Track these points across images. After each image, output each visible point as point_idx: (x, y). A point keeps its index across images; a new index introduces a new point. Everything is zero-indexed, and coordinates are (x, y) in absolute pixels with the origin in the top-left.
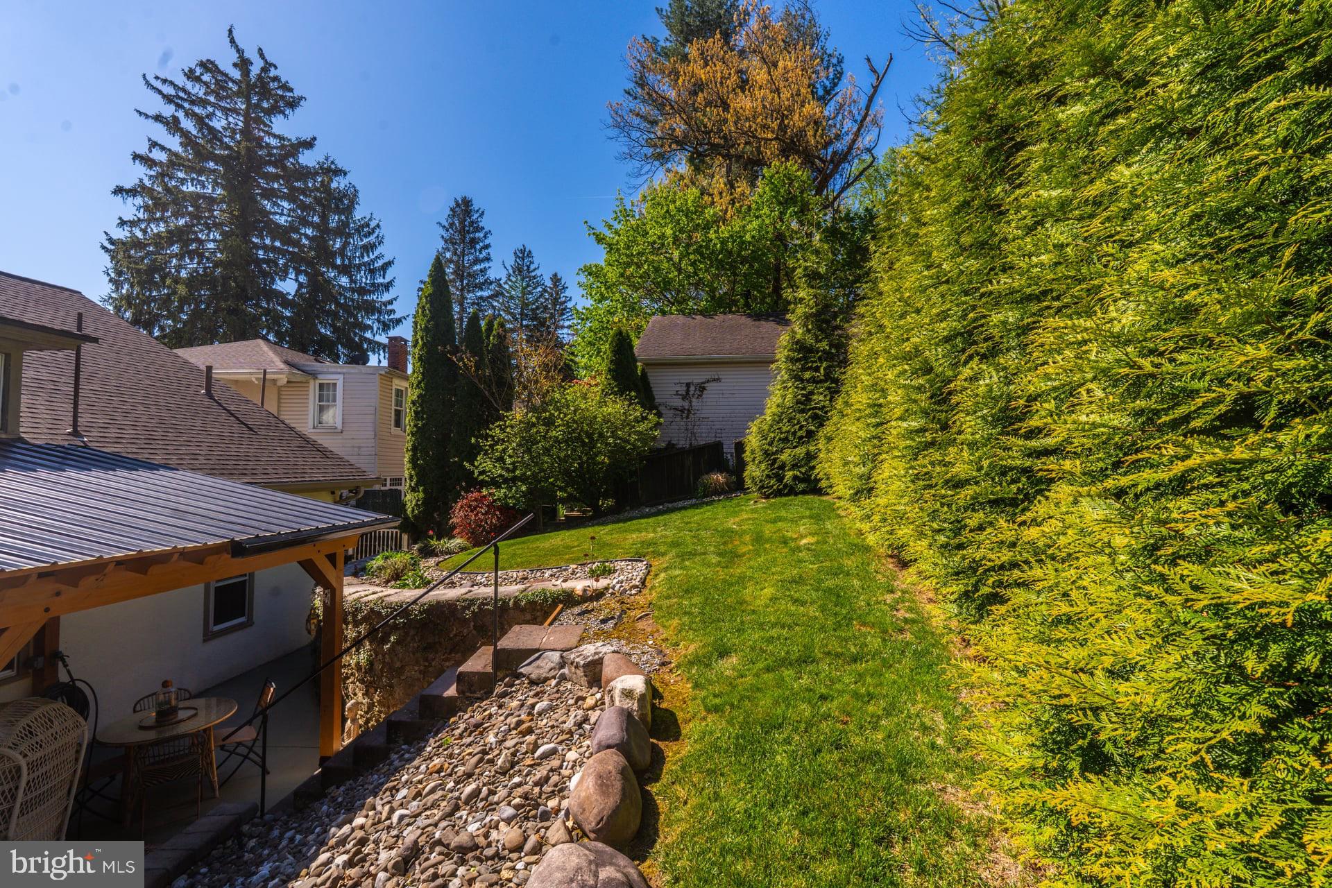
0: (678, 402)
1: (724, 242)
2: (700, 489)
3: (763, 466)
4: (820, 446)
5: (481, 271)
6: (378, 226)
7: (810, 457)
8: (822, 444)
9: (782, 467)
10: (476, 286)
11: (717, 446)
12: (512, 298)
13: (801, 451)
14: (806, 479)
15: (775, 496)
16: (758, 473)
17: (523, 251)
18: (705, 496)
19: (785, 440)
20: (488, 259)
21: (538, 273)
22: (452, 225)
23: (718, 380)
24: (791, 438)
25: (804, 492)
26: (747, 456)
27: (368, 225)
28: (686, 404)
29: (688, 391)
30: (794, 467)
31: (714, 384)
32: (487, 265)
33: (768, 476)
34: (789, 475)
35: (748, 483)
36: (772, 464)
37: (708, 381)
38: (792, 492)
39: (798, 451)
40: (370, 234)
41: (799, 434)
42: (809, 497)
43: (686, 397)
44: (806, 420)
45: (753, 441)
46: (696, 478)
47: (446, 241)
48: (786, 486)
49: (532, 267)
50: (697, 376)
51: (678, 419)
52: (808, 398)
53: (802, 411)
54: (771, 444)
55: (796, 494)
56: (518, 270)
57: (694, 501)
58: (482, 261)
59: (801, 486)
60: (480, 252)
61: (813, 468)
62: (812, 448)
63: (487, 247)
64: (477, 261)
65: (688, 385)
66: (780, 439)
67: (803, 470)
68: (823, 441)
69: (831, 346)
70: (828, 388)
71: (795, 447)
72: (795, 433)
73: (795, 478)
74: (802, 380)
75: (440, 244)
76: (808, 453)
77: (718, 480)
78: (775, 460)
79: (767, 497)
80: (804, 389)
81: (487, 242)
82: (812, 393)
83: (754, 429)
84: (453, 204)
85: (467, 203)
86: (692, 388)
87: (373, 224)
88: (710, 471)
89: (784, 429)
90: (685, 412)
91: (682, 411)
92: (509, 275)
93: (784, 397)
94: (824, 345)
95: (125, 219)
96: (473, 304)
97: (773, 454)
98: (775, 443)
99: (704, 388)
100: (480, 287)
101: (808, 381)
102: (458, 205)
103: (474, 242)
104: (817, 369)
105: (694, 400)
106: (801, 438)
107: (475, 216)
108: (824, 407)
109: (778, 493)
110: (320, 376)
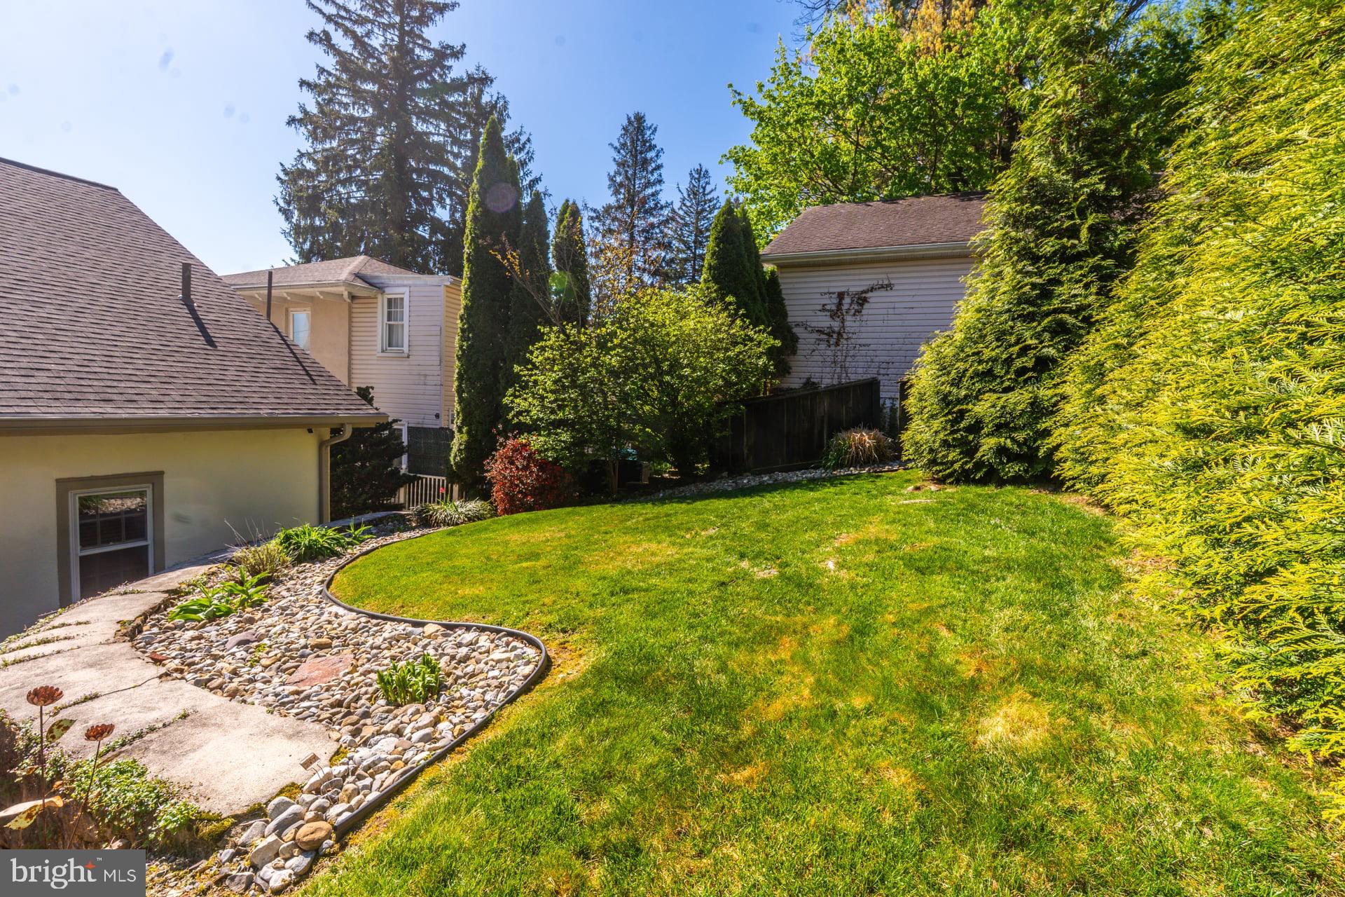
0: (824, 321)
1: (922, 86)
2: (833, 454)
3: (936, 424)
4: (1067, 389)
5: (653, 195)
6: (529, 140)
7: (1038, 410)
8: (1074, 386)
9: (976, 427)
10: (646, 212)
11: (871, 387)
12: (686, 225)
13: (1019, 399)
14: (1027, 455)
15: (957, 482)
16: (927, 436)
17: (699, 171)
18: (839, 465)
19: (988, 375)
20: (660, 181)
21: (714, 195)
22: (624, 145)
23: (889, 287)
24: (999, 370)
25: (1017, 481)
26: (912, 404)
27: (518, 140)
28: (836, 324)
29: (840, 304)
30: (999, 429)
31: (882, 293)
32: (658, 187)
33: (945, 443)
34: (988, 444)
35: (908, 451)
36: (955, 422)
37: (872, 289)
38: (991, 476)
39: (1013, 397)
40: (521, 149)
41: (1018, 363)
42: (1029, 494)
43: (836, 313)
44: (1038, 336)
45: (924, 378)
46: (830, 436)
47: (619, 164)
48: (979, 465)
49: (708, 189)
50: (853, 282)
51: (823, 346)
52: (1045, 293)
53: (1029, 318)
54: (956, 383)
55: (1001, 483)
56: (693, 192)
57: (817, 474)
58: (654, 184)
59: (1014, 469)
60: (652, 173)
61: (1047, 433)
62: (1045, 393)
63: (659, 167)
64: (649, 184)
65: (841, 296)
66: (977, 374)
67: (1020, 436)
68: (1077, 375)
69: (1110, 181)
70: (1096, 268)
71: (1007, 390)
72: (1009, 361)
73: (1001, 451)
74: (1035, 259)
75: (613, 168)
76: (1035, 403)
77: (862, 443)
78: (962, 414)
79: (941, 481)
80: (1040, 274)
81: (659, 162)
82: (1056, 282)
83: (928, 356)
84: (625, 122)
85: (640, 119)
86: (847, 300)
87: (523, 139)
88: (853, 424)
89: (987, 354)
90: (834, 337)
91: (829, 335)
92: (684, 199)
93: (992, 293)
94: (1095, 181)
95: (304, 151)
96: (643, 231)
97: (959, 402)
98: (966, 382)
99: (865, 300)
100: (649, 212)
101: (1048, 260)
102: (630, 122)
103: (645, 162)
104: (1073, 232)
105: (848, 318)
106: (1022, 371)
107: (648, 133)
108: (1081, 308)
109: (964, 478)
110: (387, 290)
